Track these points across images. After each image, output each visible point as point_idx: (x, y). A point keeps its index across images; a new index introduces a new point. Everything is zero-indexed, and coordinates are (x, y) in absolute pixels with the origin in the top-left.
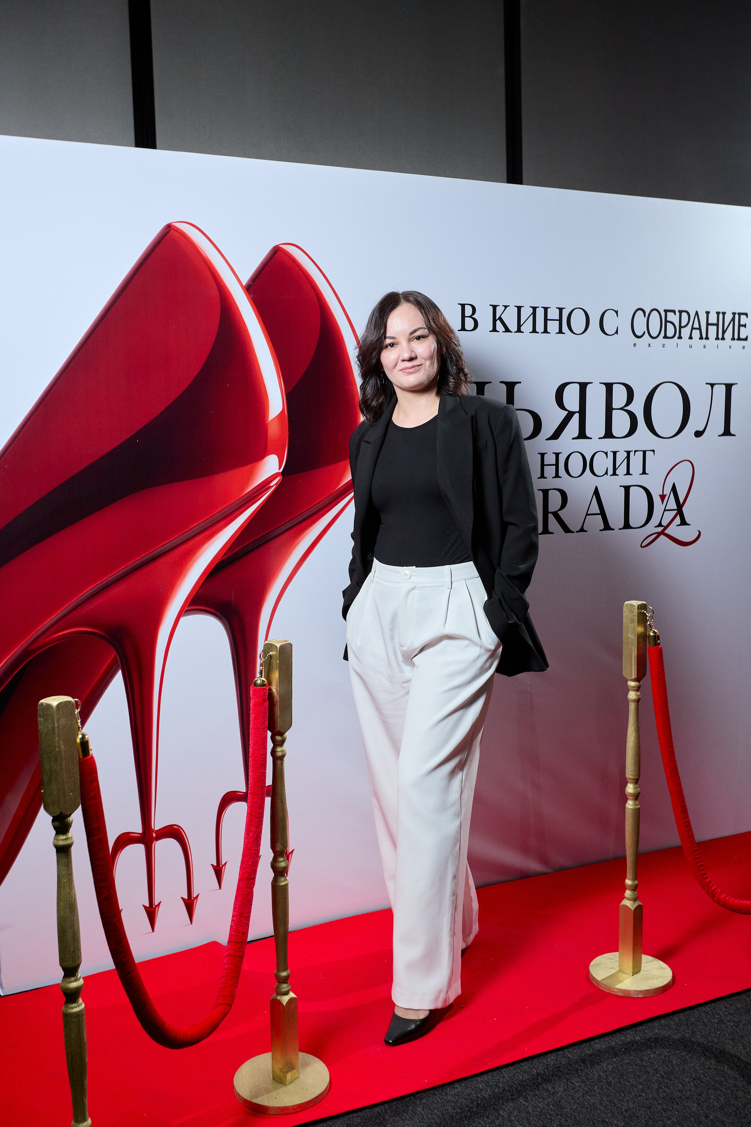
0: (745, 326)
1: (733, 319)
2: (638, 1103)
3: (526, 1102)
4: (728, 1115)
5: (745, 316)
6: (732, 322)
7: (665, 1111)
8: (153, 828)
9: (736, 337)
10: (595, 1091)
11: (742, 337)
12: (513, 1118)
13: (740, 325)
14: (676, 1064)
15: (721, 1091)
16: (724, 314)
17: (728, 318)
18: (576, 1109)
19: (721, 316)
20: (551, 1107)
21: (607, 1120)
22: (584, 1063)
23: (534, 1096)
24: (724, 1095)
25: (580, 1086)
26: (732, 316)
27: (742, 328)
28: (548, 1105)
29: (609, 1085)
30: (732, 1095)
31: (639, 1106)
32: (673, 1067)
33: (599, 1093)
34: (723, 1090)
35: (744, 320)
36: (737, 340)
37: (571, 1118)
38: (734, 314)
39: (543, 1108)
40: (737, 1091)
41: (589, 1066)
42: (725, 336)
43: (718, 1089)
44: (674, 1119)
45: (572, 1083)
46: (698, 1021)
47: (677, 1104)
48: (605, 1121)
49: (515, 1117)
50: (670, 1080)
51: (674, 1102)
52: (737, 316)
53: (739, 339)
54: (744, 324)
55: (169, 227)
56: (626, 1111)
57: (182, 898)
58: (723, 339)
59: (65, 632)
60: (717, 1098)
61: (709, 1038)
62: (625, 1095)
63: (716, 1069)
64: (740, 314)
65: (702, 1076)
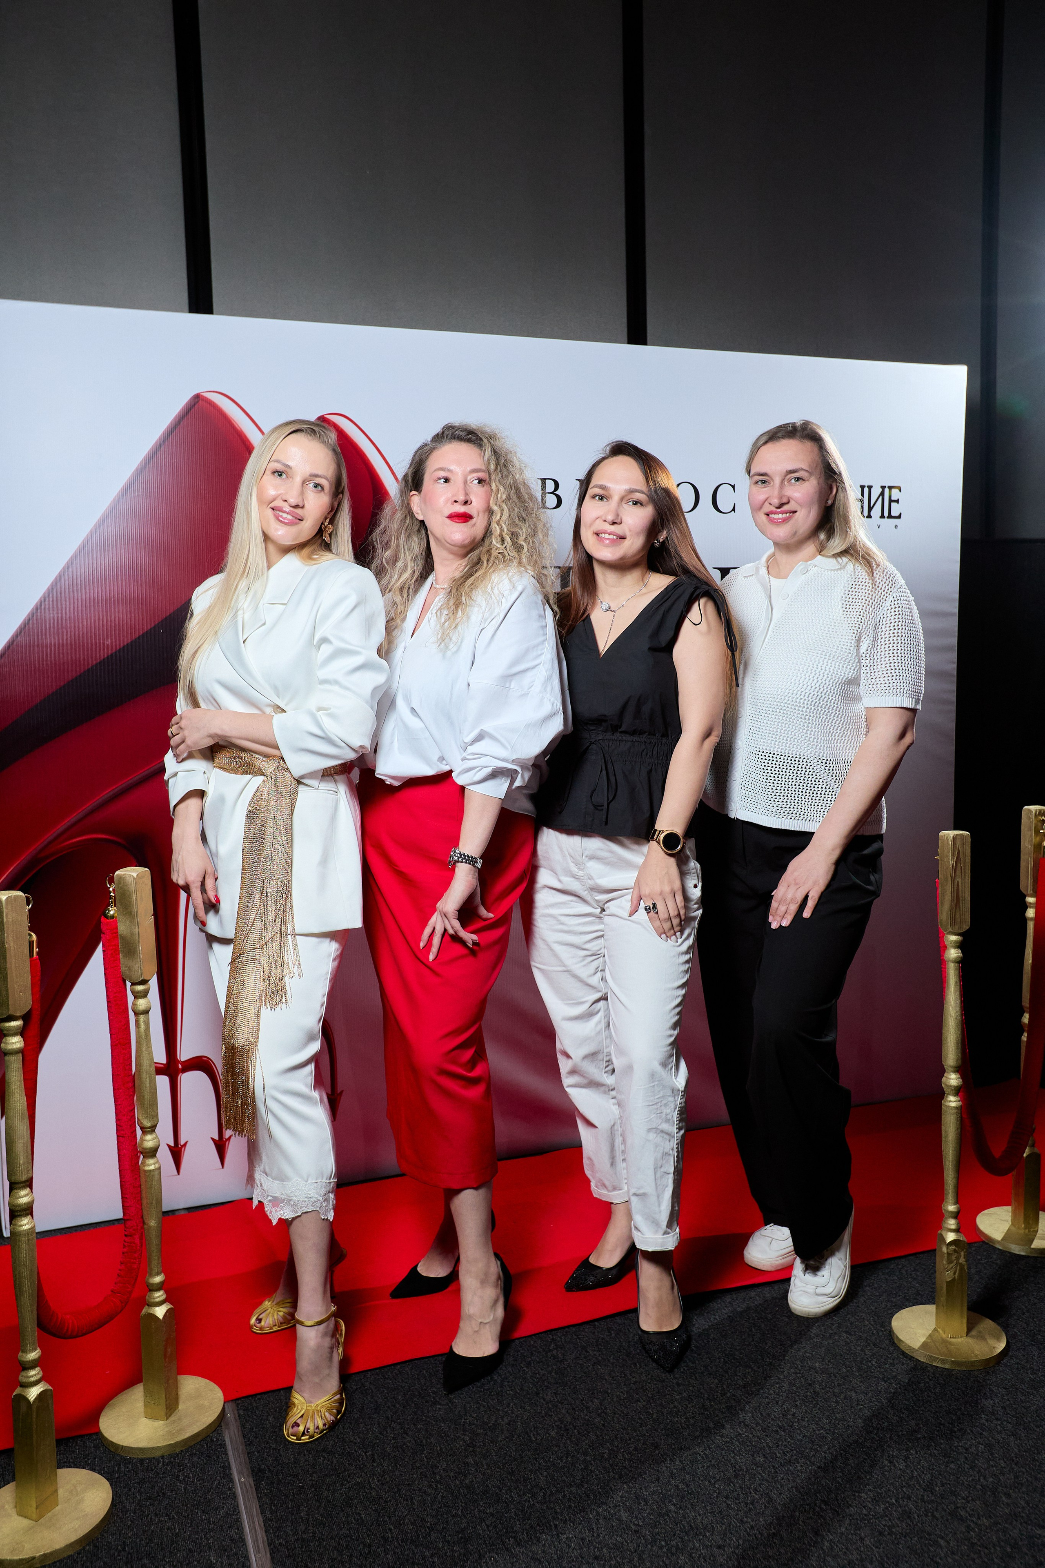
0: (897, 501)
1: (882, 494)
2: (652, 1376)
3: (527, 1367)
4: (749, 1394)
5: (897, 490)
6: (881, 497)
7: (678, 1384)
8: (178, 1058)
9: (886, 514)
10: (609, 1361)
11: (893, 514)
12: (506, 1384)
13: (891, 501)
14: (714, 1338)
15: (752, 1368)
16: (870, 487)
17: (876, 492)
18: (580, 1378)
19: (866, 490)
20: (553, 1374)
21: (609, 1391)
22: (609, 1332)
23: (539, 1362)
24: (754, 1374)
25: (595, 1355)
26: (881, 490)
27: (893, 504)
28: (550, 1372)
29: (628, 1356)
30: (763, 1373)
31: (651, 1379)
32: (708, 1341)
33: (613, 1364)
34: (755, 1368)
35: (895, 494)
36: (888, 518)
37: (570, 1387)
38: (883, 488)
39: (544, 1375)
40: (770, 1370)
41: (613, 1335)
42: (872, 514)
43: (750, 1367)
44: (685, 1394)
45: (587, 1351)
46: (759, 1296)
47: (696, 1379)
48: (607, 1392)
49: (508, 1382)
50: (699, 1355)
51: (693, 1377)
52: (887, 490)
53: (890, 516)
54: (896, 499)
55: (198, 398)
56: (635, 1383)
57: (212, 1138)
58: (869, 516)
59: (78, 839)
60: (744, 1376)
61: (763, 1314)
62: (641, 1367)
63: (756, 1346)
64: (890, 488)
65: (737, 1353)
